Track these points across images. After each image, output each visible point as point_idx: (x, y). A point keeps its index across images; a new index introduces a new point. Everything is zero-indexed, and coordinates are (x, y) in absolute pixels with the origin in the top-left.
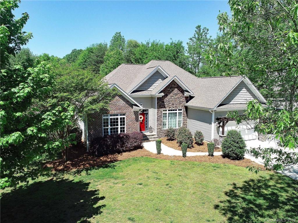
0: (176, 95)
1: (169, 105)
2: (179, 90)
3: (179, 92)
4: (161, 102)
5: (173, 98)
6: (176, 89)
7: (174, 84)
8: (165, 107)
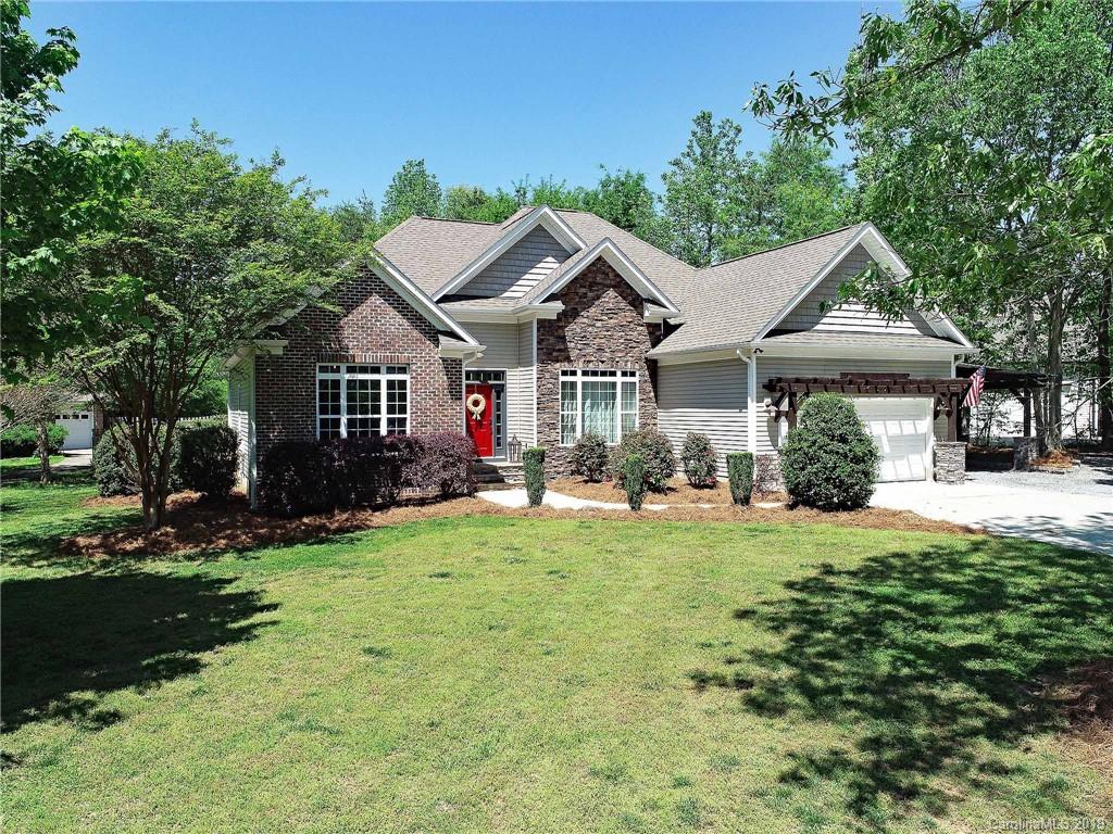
0: (612, 313)
1: (583, 352)
2: (624, 298)
3: (623, 304)
4: (552, 340)
5: (599, 324)
6: (611, 293)
7: (603, 273)
8: (568, 359)
